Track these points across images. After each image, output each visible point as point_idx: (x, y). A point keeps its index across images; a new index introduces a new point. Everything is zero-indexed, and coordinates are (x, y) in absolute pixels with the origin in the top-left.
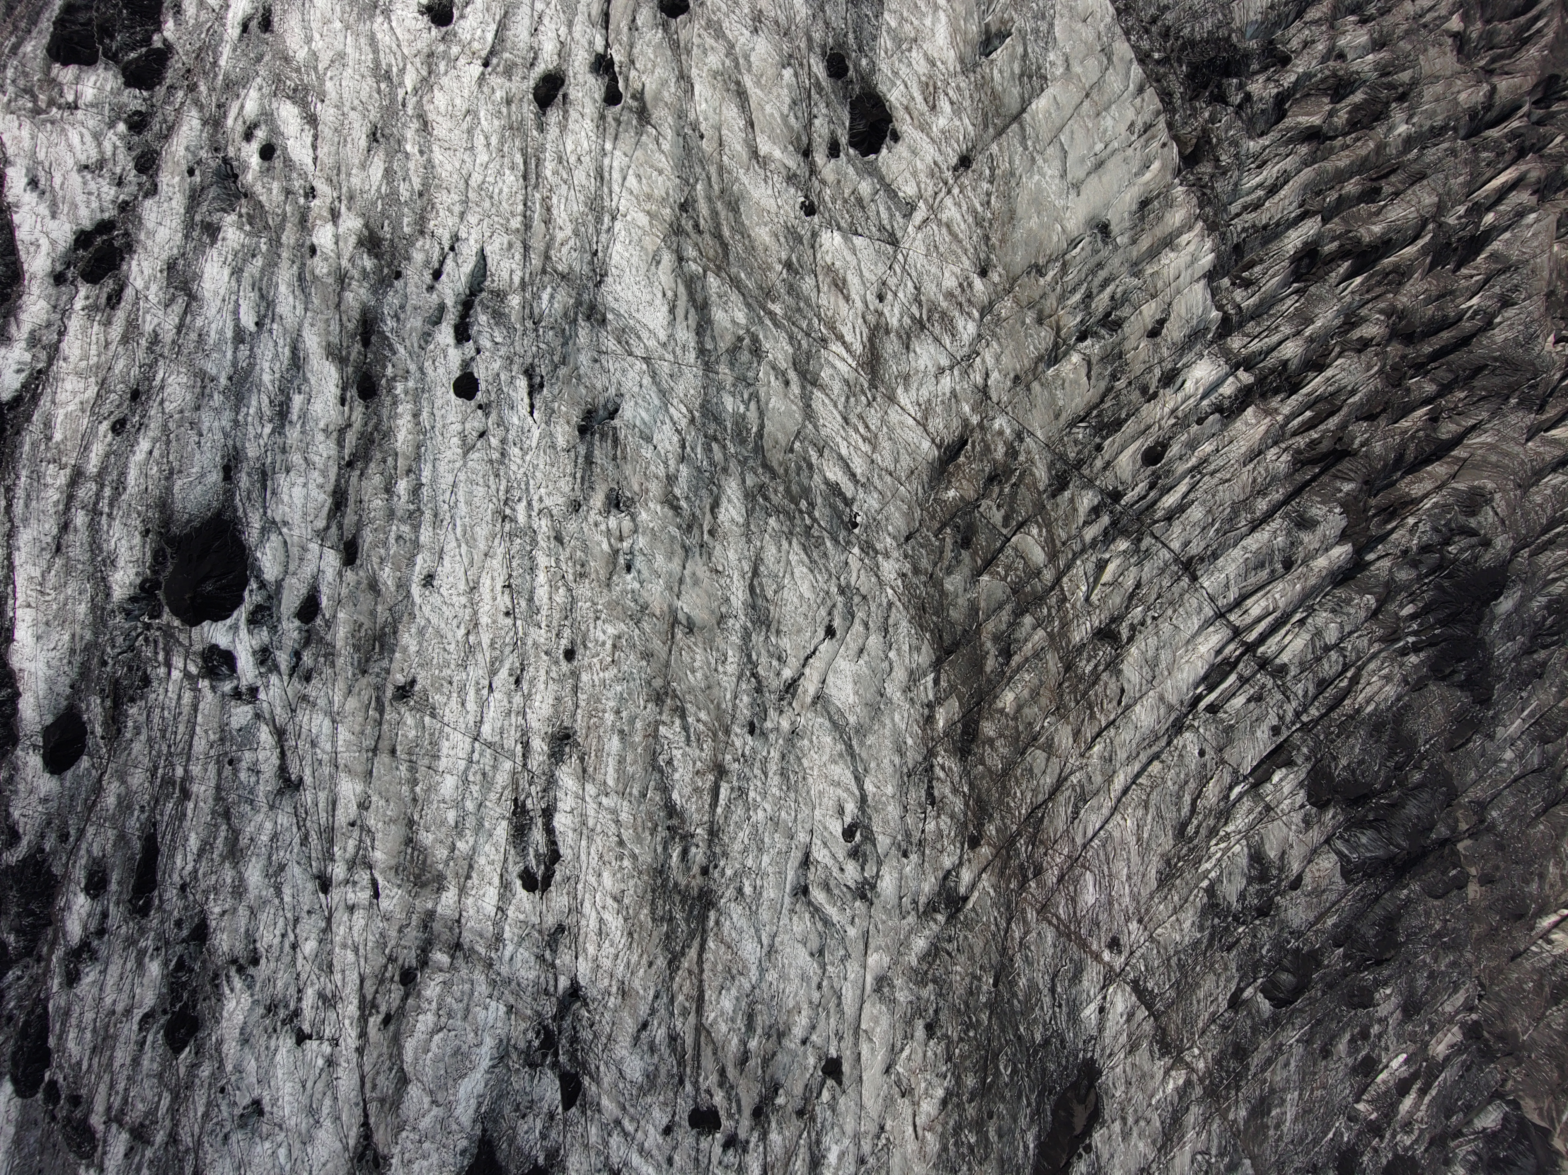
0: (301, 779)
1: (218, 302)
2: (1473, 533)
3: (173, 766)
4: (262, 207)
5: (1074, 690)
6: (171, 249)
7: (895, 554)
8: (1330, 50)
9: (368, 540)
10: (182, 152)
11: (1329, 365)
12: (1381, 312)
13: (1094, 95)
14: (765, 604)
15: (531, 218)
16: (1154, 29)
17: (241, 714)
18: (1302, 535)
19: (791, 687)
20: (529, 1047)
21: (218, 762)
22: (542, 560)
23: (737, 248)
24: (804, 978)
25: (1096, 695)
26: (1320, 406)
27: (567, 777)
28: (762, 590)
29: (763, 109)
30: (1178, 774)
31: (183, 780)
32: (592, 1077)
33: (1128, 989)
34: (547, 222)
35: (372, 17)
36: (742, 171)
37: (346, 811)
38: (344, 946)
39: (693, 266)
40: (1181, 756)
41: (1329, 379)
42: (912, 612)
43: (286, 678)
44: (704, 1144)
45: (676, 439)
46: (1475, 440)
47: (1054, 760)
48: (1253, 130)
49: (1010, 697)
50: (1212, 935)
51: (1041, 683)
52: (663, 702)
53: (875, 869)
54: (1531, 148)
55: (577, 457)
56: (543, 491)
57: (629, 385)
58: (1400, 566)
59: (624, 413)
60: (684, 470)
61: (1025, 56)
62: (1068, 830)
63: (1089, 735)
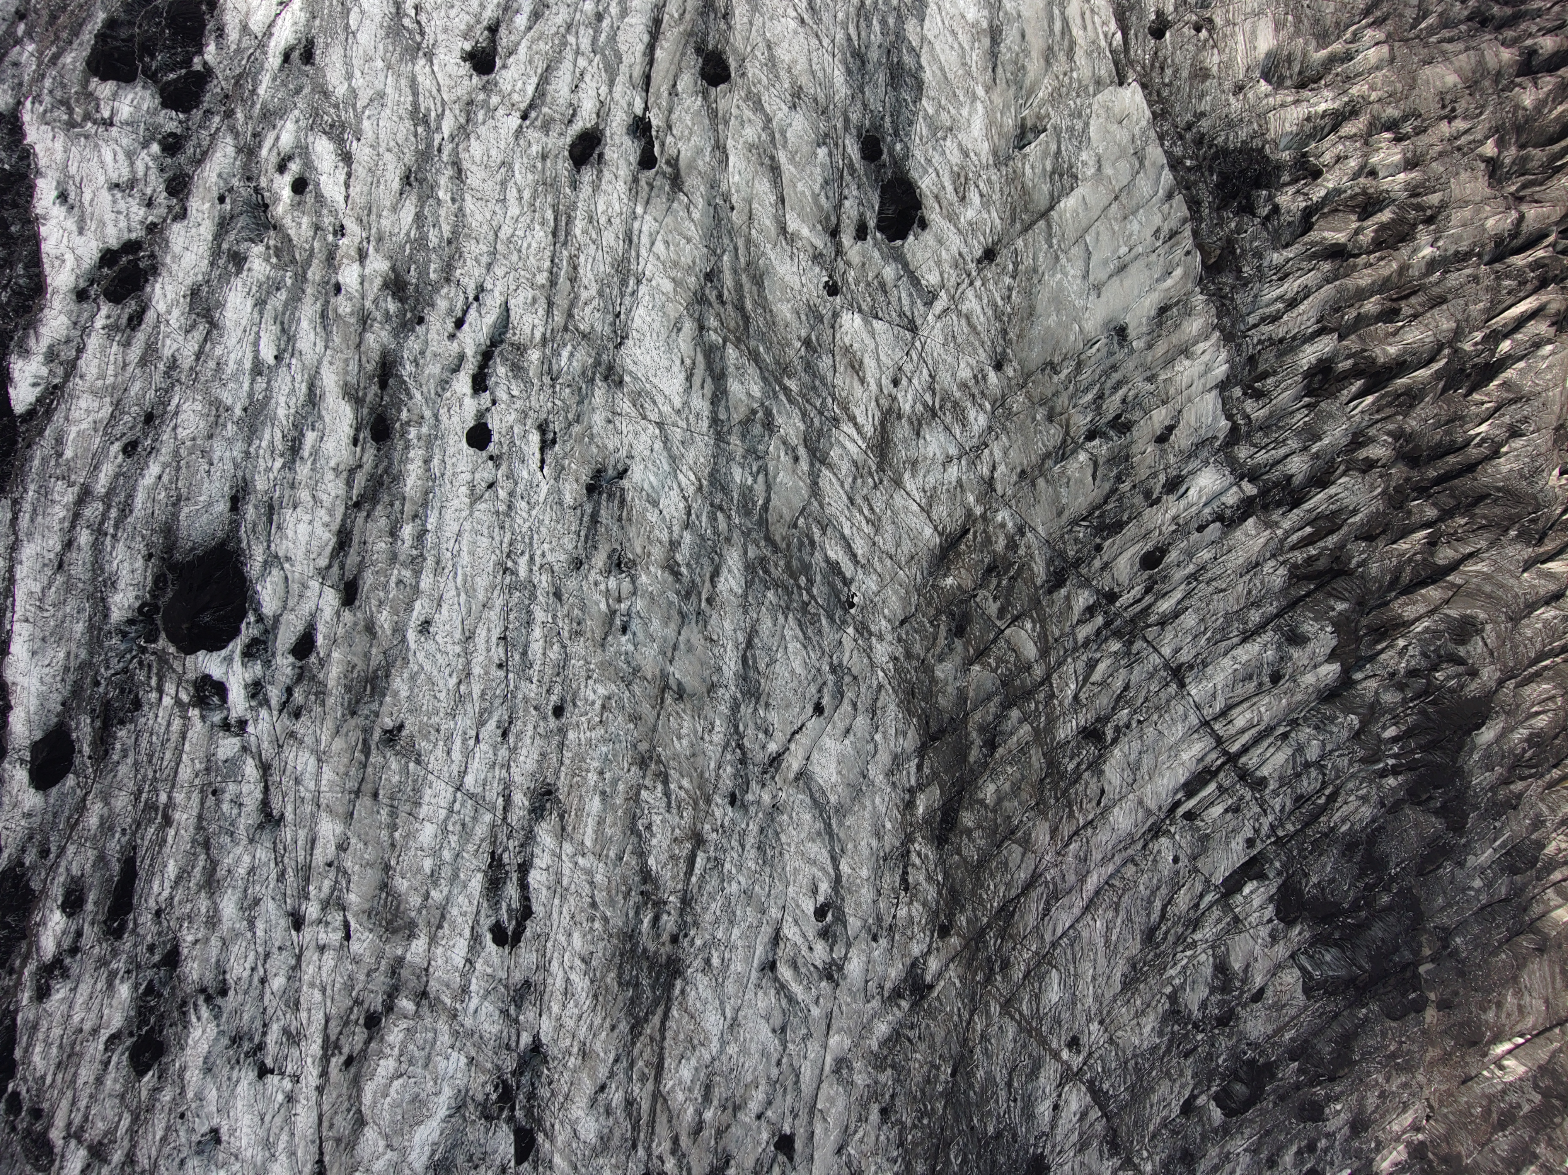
0: (282, 815)
1: (239, 333)
2: (1461, 662)
3: (156, 790)
4: (290, 240)
5: (1055, 787)
6: (196, 275)
7: (889, 637)
8: (1362, 168)
9: (369, 582)
10: (214, 178)
11: (1333, 483)
12: (1389, 433)
13: (1123, 198)
14: (756, 676)
15: (557, 275)
16: (1188, 136)
17: (228, 746)
18: (1292, 651)
19: (776, 760)
20: (487, 1100)
21: (202, 791)
22: (539, 615)
23: (758, 321)
24: (764, 1053)
25: (1076, 794)
26: (1321, 523)
27: (545, 834)
28: (755, 662)
29: (795, 186)
30: (1151, 879)
31: (166, 806)
32: (546, 1135)
33: (1083, 1088)
34: (573, 280)
35: (414, 59)
36: (769, 246)
37: (325, 851)
38: (312, 985)
39: (714, 336)
40: (1155, 861)
41: (1331, 497)
42: (902, 696)
43: (275, 713)
45: (682, 505)
46: (1471, 568)
47: (1030, 855)
48: (1279, 242)
49: (991, 788)
50: (1171, 1041)
51: (1023, 777)
52: (647, 766)
53: (843, 951)
54: (1554, 279)
55: (582, 515)
56: (546, 546)
57: (640, 448)
58: (1387, 688)
59: (634, 475)
60: (688, 537)
61: (1058, 153)
62: (1038, 927)
63: (1066, 833)
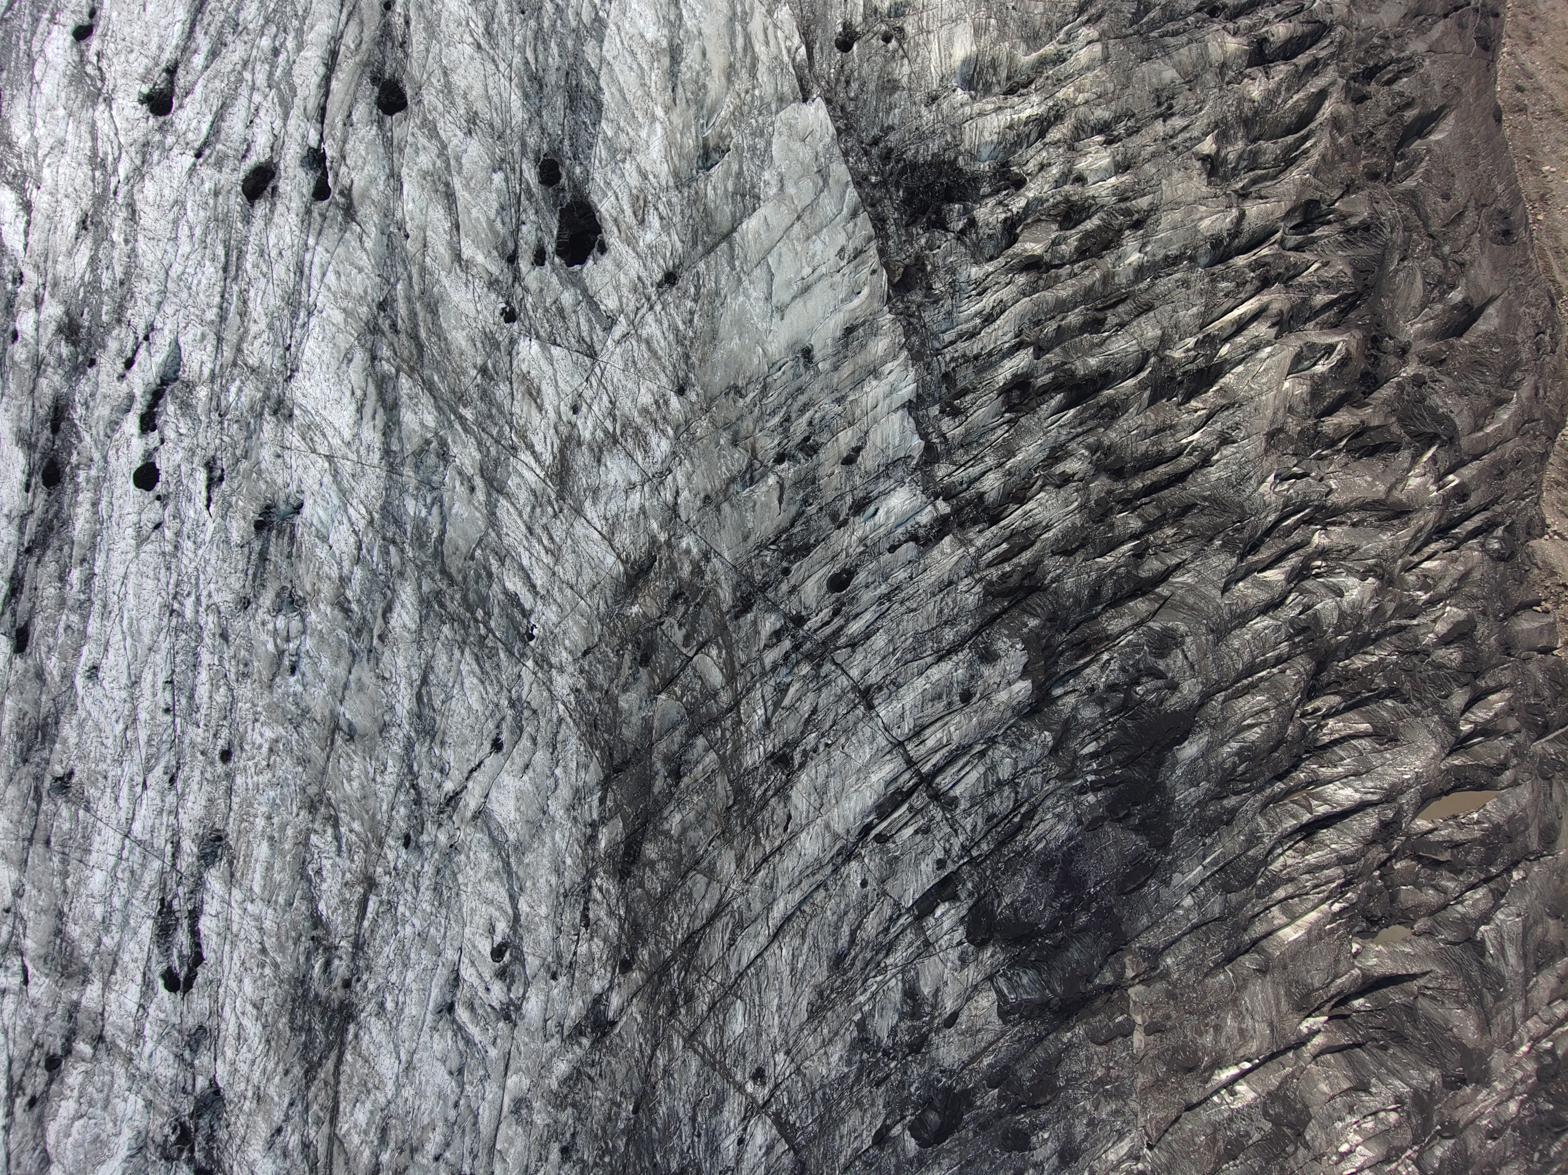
2: (1160, 675)
5: (742, 814)
7: (570, 669)
8: (1067, 174)
9: (39, 628)
11: (1030, 499)
12: (1087, 447)
13: (806, 218)
14: (431, 714)
15: (227, 310)
16: (874, 151)
18: (983, 669)
19: (452, 800)
20: (166, 1141)
22: (206, 658)
23: (433, 350)
24: (441, 1096)
25: (763, 820)
26: (1015, 539)
27: (214, 879)
28: (430, 699)
29: (469, 212)
30: (838, 904)
33: (769, 1121)
34: (243, 314)
35: (94, 105)
36: (443, 273)
37: (2, 897)
39: (386, 366)
40: (843, 885)
41: (1027, 513)
42: (583, 728)
45: (352, 540)
46: (1178, 578)
47: (715, 885)
48: (977, 256)
49: (678, 817)
50: (860, 1070)
51: (709, 806)
52: (317, 809)
53: (521, 991)
54: (1278, 278)
55: (250, 553)
56: (212, 586)
57: (310, 482)
58: (1086, 703)
59: (306, 511)
60: (358, 573)
61: (740, 174)
62: (723, 957)
63: (752, 861)
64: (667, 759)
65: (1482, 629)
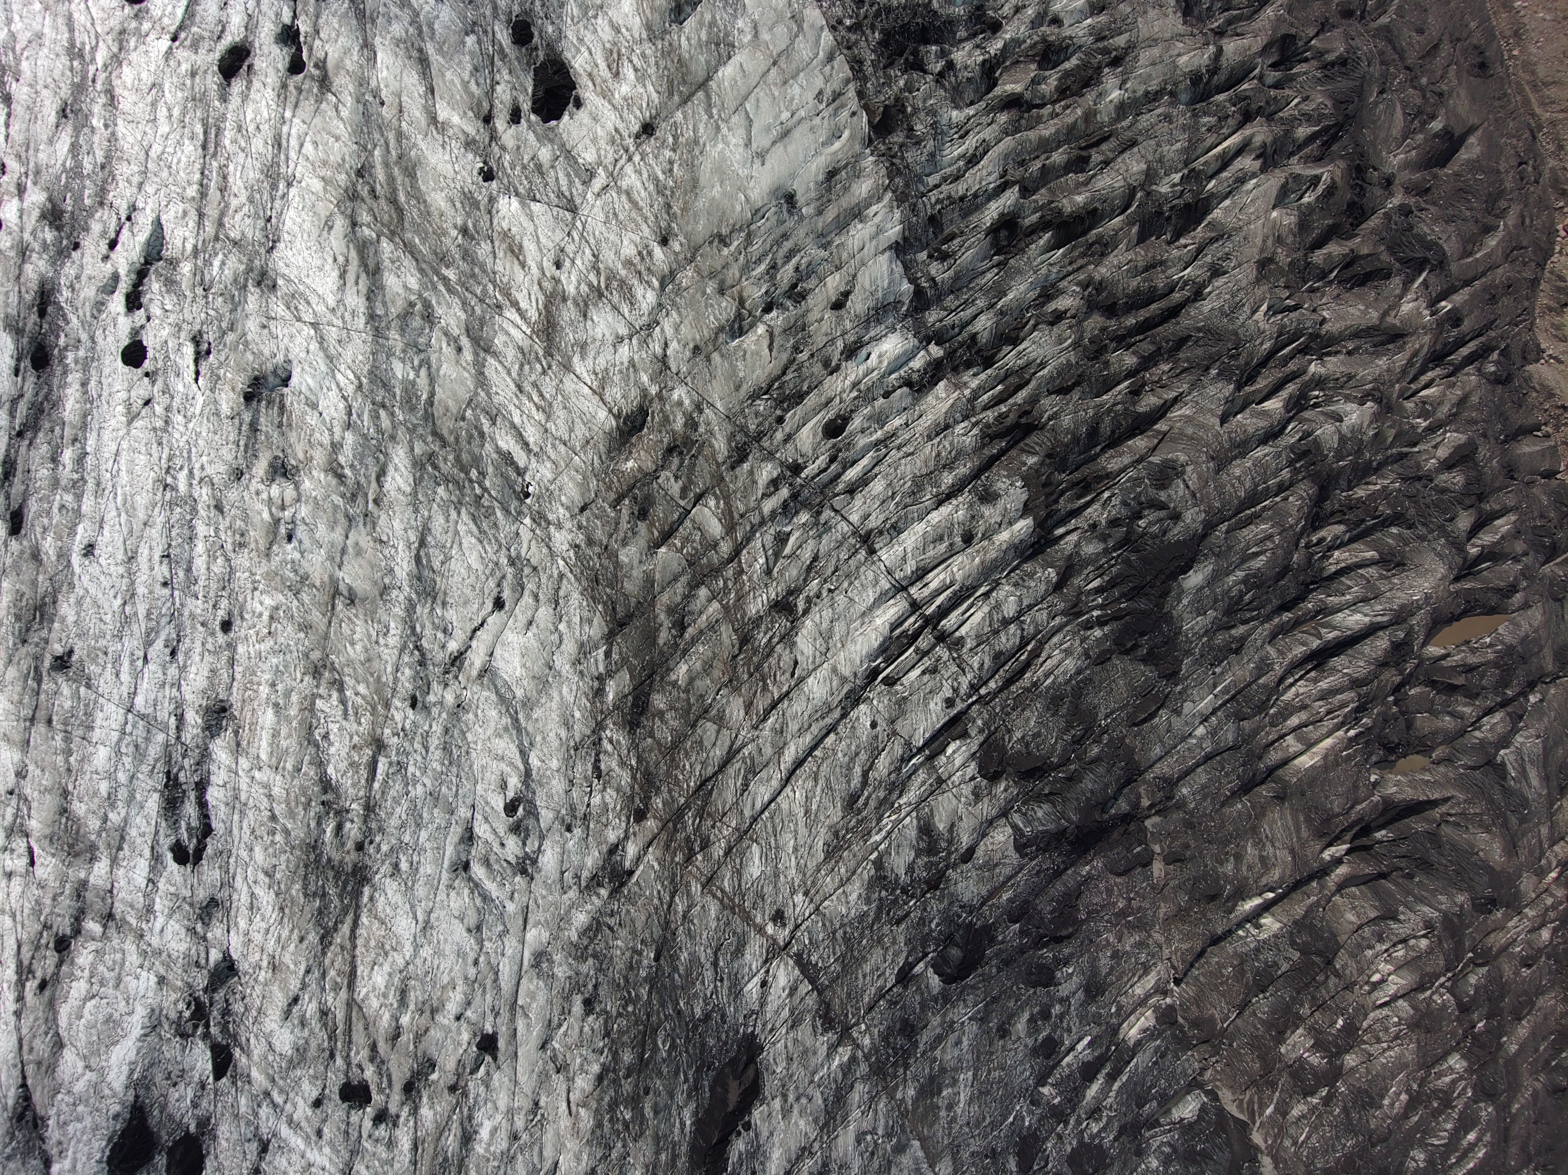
2: (1162, 506)
5: (748, 662)
7: (568, 525)
8: (1042, 16)
9: (33, 510)
11: (1024, 339)
12: (1079, 283)
13: (782, 63)
14: (431, 575)
15: (207, 186)
18: (983, 509)
19: (457, 660)
20: (180, 1017)
22: (202, 530)
23: (412, 213)
24: (460, 954)
25: (770, 667)
26: (1011, 380)
27: (220, 750)
28: (429, 561)
29: (443, 75)
30: (849, 746)
32: (242, 1049)
33: (791, 962)
34: (222, 190)
36: (420, 137)
37: (4, 780)
39: (367, 232)
40: (854, 728)
41: (1021, 353)
42: (585, 583)
44: (355, 1117)
45: (342, 405)
46: (1175, 413)
47: (725, 731)
48: (957, 100)
49: (683, 669)
50: (879, 909)
51: (715, 655)
52: (321, 675)
53: (537, 844)
54: (1260, 111)
55: (241, 424)
56: (204, 458)
57: (297, 351)
58: (1089, 541)
59: (294, 381)
60: (350, 438)
61: (713, 24)
62: (737, 803)
63: (761, 707)
64: (671, 611)
65: (1483, 452)
